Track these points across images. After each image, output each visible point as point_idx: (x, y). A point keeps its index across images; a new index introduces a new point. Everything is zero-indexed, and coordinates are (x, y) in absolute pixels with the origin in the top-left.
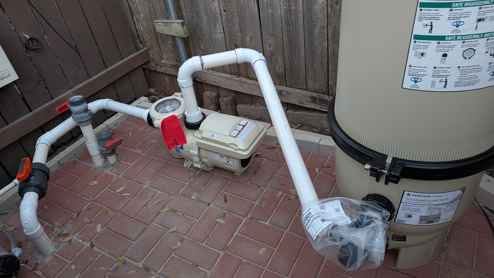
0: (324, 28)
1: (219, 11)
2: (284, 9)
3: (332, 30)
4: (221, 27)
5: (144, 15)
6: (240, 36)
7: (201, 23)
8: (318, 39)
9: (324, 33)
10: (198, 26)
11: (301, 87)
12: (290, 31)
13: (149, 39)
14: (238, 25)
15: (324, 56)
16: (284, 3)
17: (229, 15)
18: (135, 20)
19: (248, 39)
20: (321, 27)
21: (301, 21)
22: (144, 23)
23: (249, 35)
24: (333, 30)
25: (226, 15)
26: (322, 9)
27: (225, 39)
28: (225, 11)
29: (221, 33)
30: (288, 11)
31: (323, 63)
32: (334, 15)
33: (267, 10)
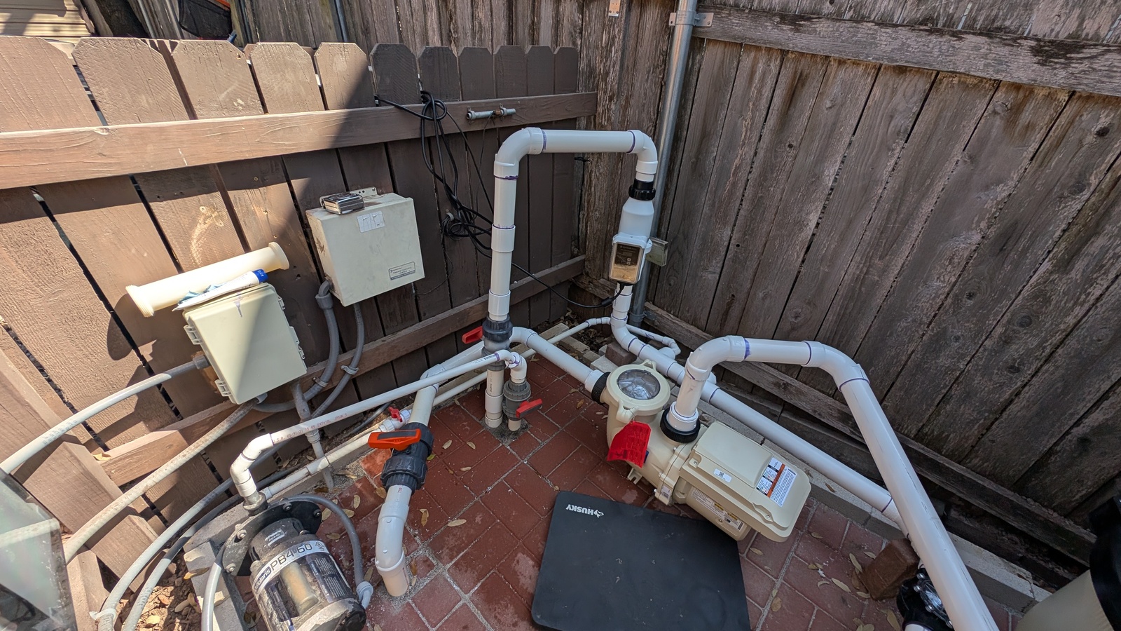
0: (920, 324)
1: (726, 243)
2: (854, 274)
3: (935, 331)
4: (718, 265)
5: (601, 214)
6: (749, 286)
7: (686, 250)
8: (898, 335)
9: (917, 331)
10: (680, 253)
11: (824, 390)
12: (846, 309)
13: (594, 247)
14: (751, 272)
15: (896, 363)
16: (858, 266)
17: (741, 254)
18: (581, 216)
19: (761, 295)
20: (915, 321)
21: (879, 300)
22: (595, 225)
23: (767, 290)
24: (938, 332)
25: (736, 252)
26: (934, 295)
27: (718, 283)
28: (738, 246)
29: (715, 273)
30: (860, 279)
31: (888, 371)
32: (954, 311)
33: (819, 266)
